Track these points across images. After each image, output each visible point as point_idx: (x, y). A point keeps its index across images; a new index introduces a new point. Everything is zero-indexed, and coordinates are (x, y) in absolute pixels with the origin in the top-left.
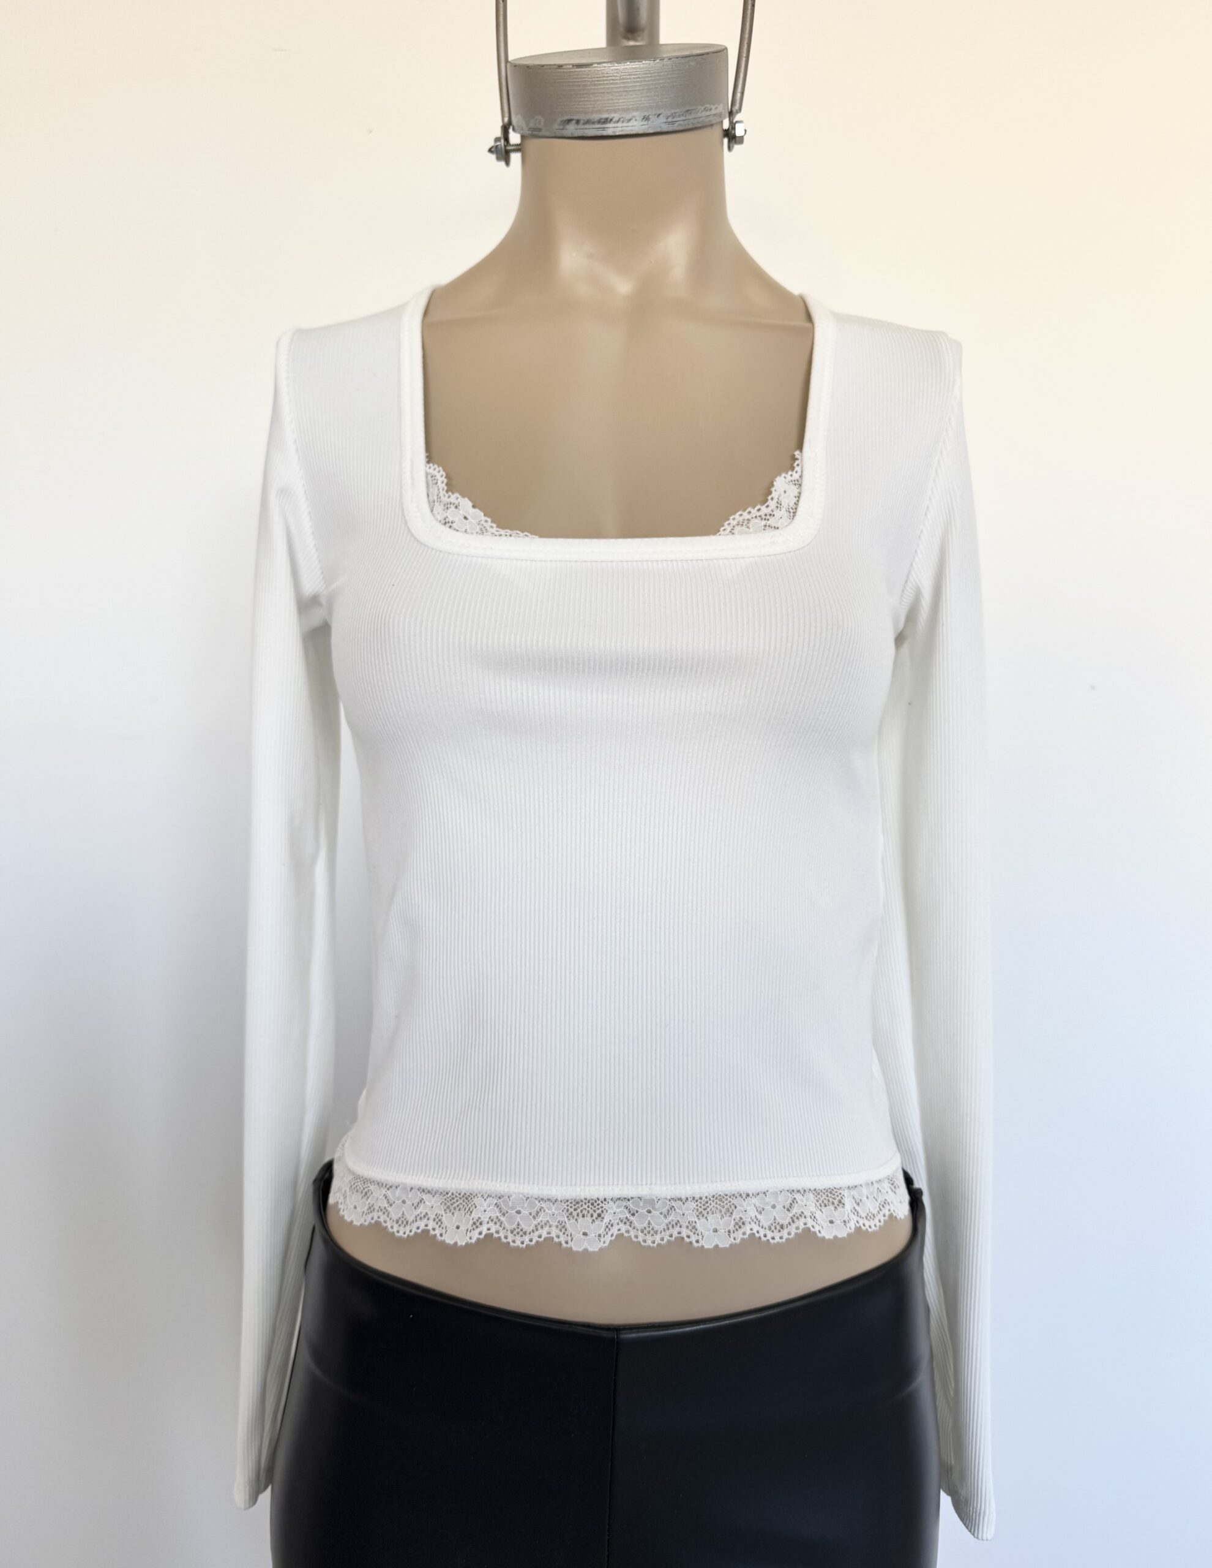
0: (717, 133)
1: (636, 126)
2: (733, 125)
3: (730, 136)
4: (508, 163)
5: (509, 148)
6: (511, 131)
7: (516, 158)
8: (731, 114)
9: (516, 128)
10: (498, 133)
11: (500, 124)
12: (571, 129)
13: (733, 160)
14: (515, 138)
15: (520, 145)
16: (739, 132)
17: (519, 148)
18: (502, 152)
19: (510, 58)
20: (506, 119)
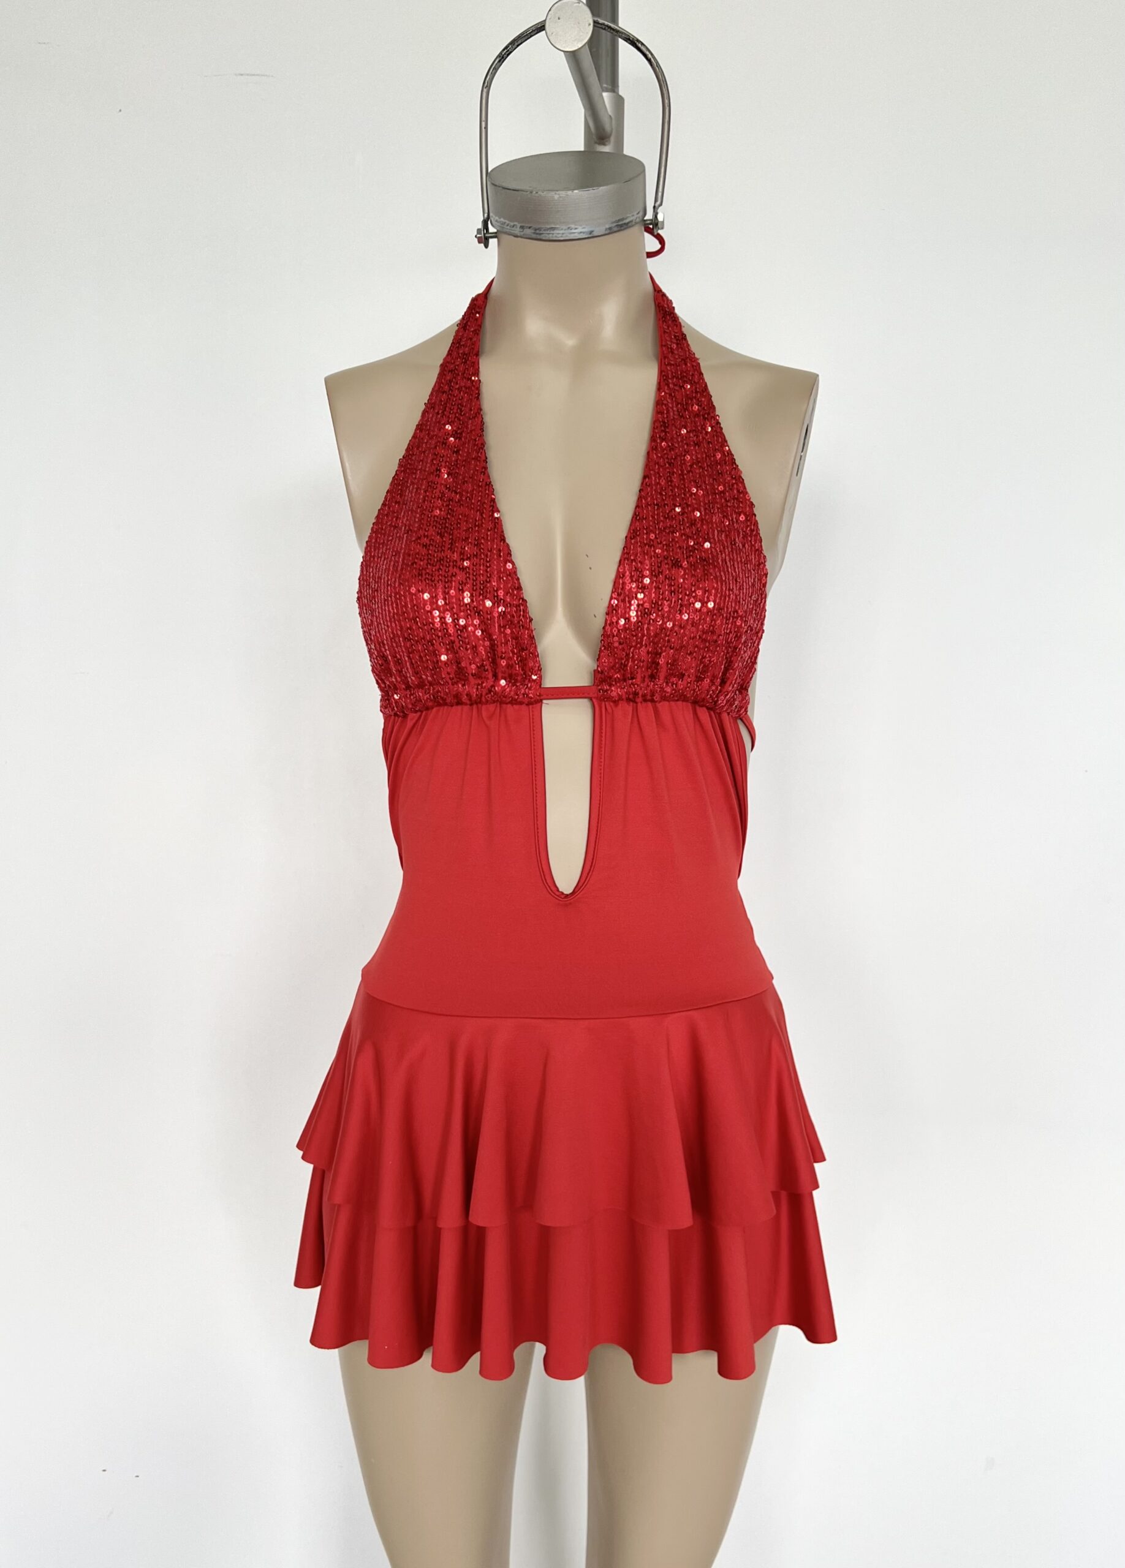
2: (656, 216)
4: (486, 246)
5: (487, 235)
6: (489, 222)
7: (493, 242)
8: (654, 208)
9: (492, 220)
10: (480, 226)
11: (482, 219)
14: (492, 229)
15: (496, 233)
17: (495, 235)
18: (483, 238)
19: (490, 170)
20: (486, 215)
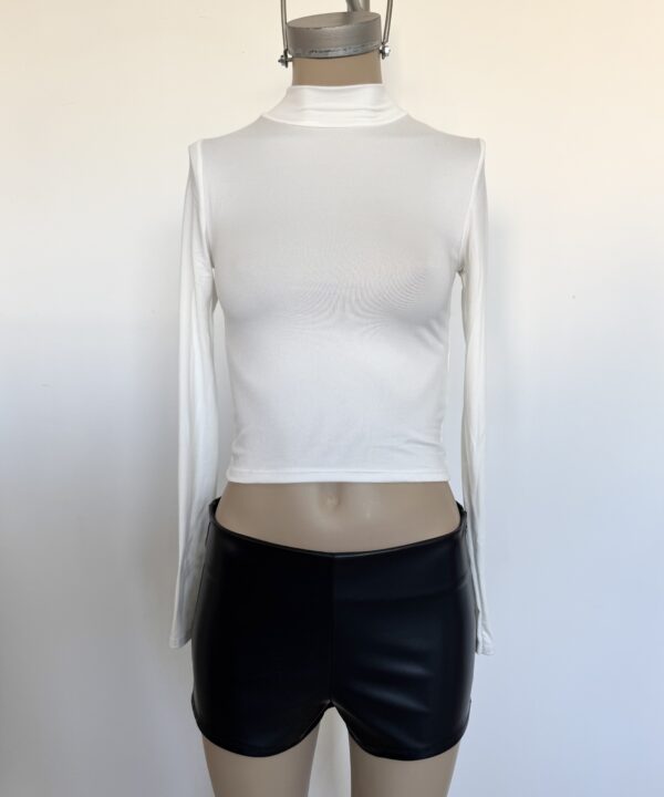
0: (376, 53)
1: (341, 53)
2: (384, 48)
3: (383, 53)
4: (287, 66)
7: (290, 64)
8: (383, 43)
10: (282, 54)
12: (313, 55)
13: (383, 63)
14: (289, 56)
16: (387, 50)
17: (291, 60)
18: (284, 61)
